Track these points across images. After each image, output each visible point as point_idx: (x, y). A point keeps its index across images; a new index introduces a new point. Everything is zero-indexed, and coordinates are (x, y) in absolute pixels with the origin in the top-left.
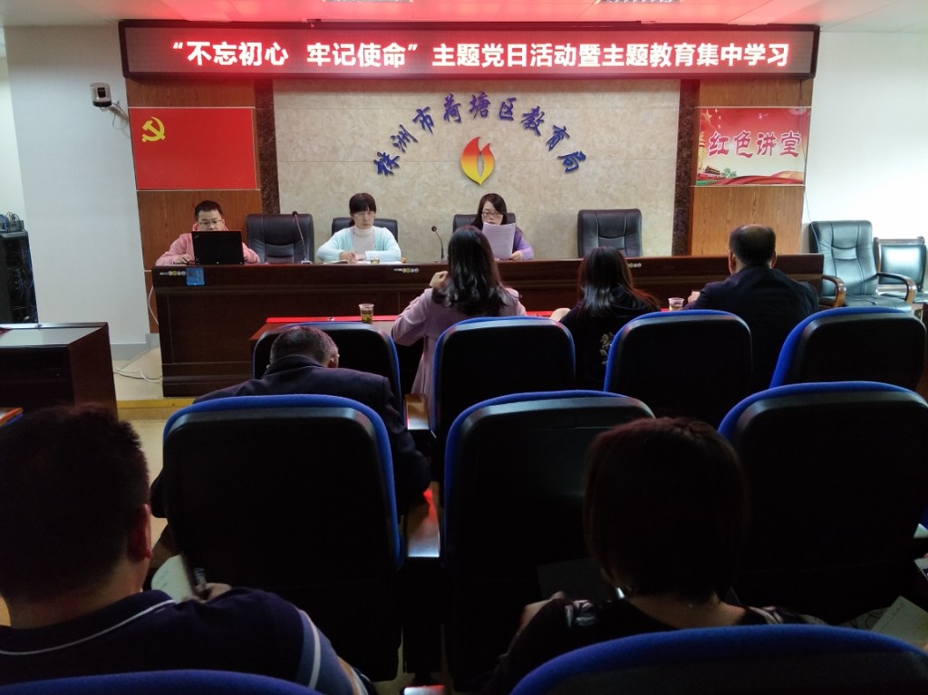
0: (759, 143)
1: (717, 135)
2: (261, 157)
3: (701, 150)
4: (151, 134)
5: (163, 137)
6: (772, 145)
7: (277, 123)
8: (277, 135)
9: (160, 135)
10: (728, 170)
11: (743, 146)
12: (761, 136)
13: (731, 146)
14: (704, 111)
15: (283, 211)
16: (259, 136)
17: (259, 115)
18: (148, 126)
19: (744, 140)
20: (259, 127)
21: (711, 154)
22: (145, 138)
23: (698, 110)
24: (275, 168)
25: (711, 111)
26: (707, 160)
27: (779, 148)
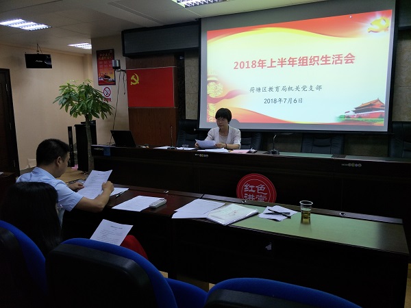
2: (179, 91)
4: (134, 82)
7: (185, 74)
8: (185, 80)
9: (137, 82)
15: (187, 118)
16: (178, 81)
17: (177, 70)
18: (133, 78)
20: (178, 76)
22: (132, 83)
24: (184, 96)
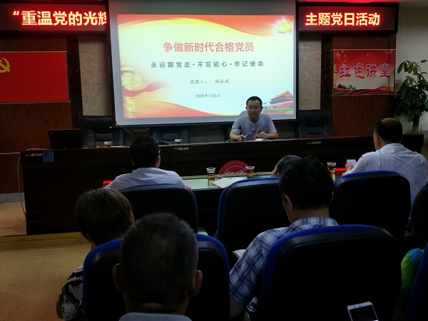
0: (368, 70)
1: (344, 65)
2: (71, 82)
3: (335, 75)
5: (9, 70)
6: (375, 72)
7: (81, 61)
8: (81, 69)
9: (7, 69)
10: (351, 86)
11: (359, 72)
12: (369, 66)
13: (352, 72)
14: (336, 52)
16: (69, 69)
17: (69, 57)
19: (359, 68)
20: (69, 63)
21: (341, 76)
23: (332, 52)
24: (80, 88)
25: (340, 52)
26: (339, 81)
27: (378, 74)
